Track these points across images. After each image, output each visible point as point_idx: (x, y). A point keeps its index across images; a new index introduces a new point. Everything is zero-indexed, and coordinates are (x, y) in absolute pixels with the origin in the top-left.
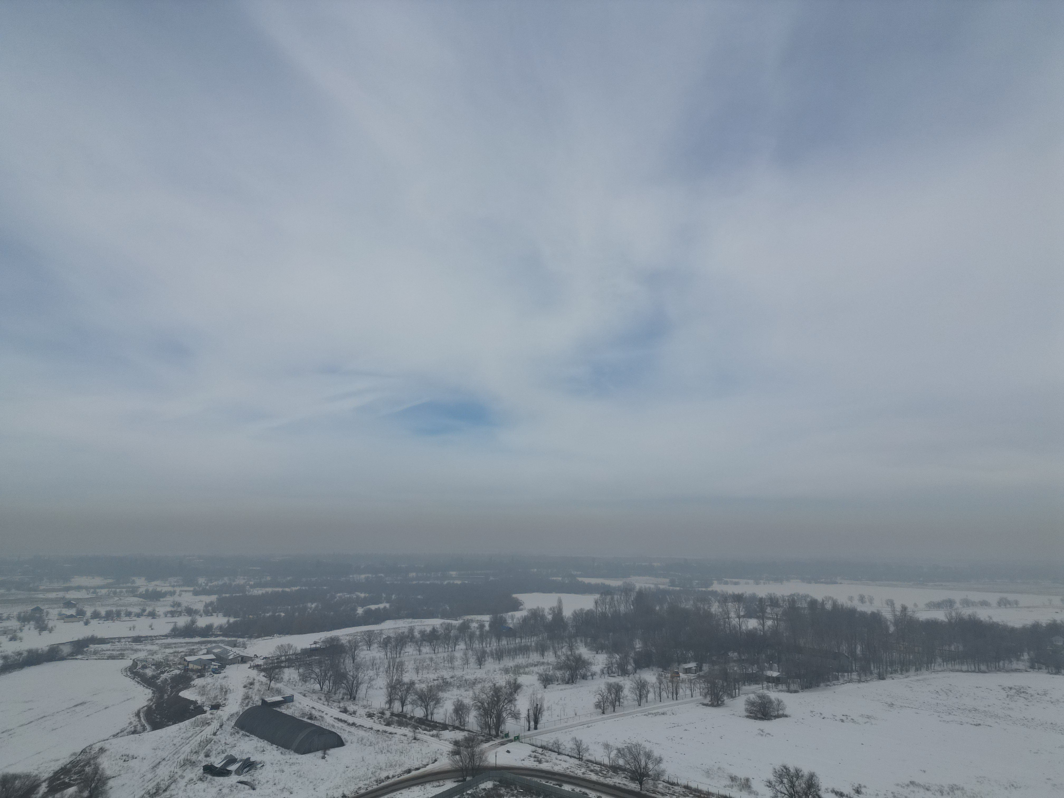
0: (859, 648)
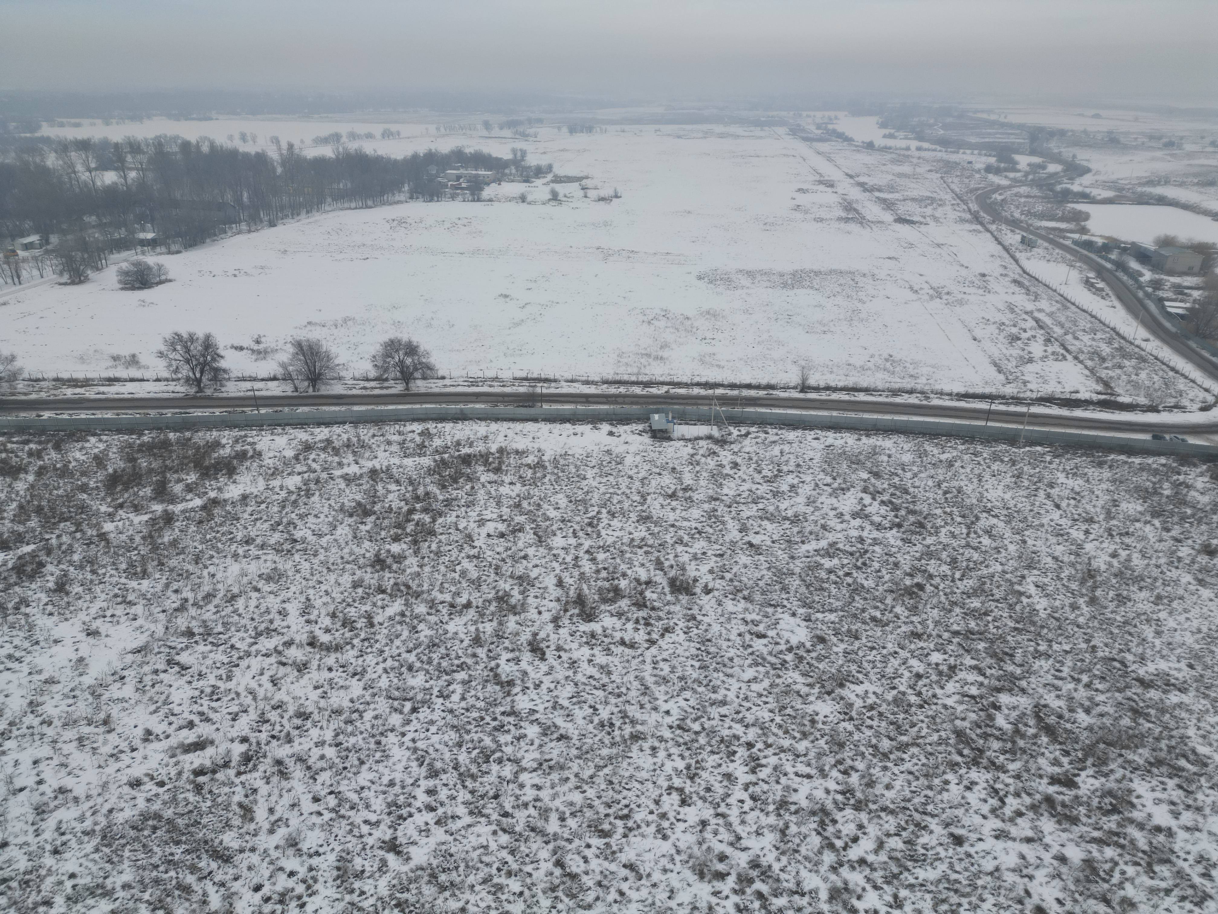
0: (245, 195)
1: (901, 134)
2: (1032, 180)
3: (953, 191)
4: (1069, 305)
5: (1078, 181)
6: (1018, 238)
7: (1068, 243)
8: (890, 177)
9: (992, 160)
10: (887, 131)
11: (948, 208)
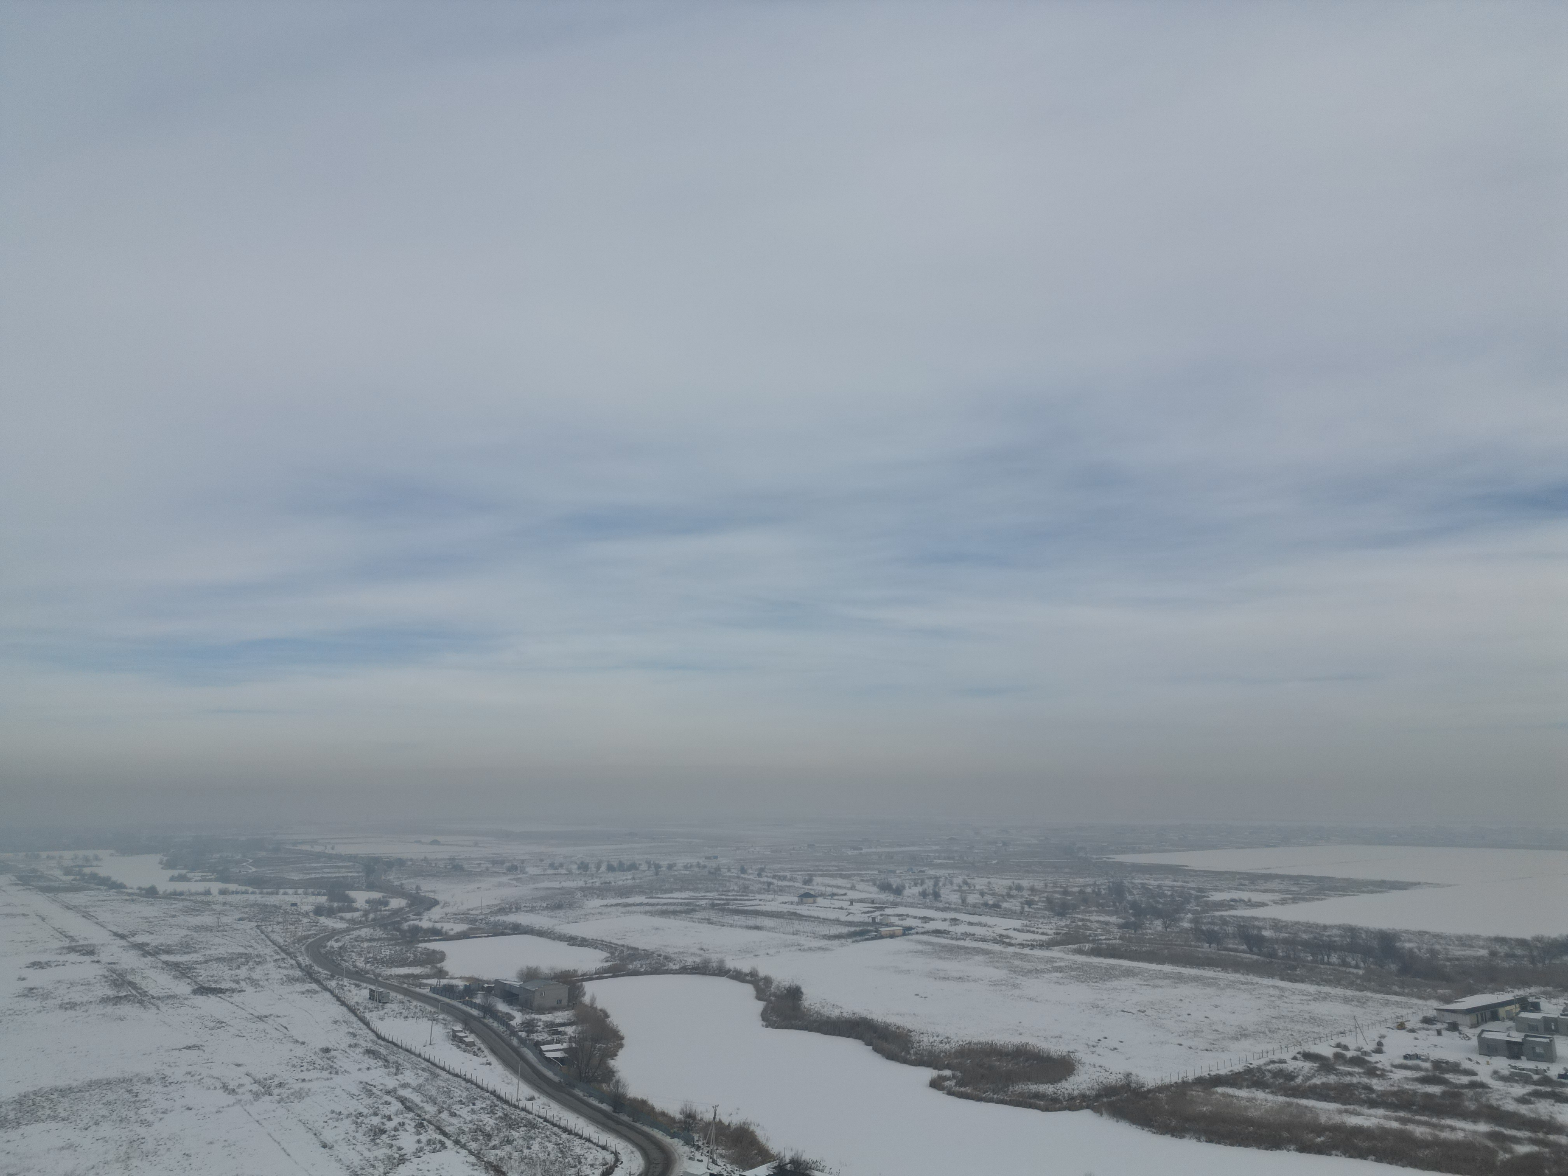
1: (197, 875)
2: (374, 920)
3: (274, 943)
4: (438, 1071)
5: (426, 916)
6: (366, 993)
7: (426, 991)
8: (185, 932)
9: (322, 900)
10: (175, 873)
11: (270, 966)
